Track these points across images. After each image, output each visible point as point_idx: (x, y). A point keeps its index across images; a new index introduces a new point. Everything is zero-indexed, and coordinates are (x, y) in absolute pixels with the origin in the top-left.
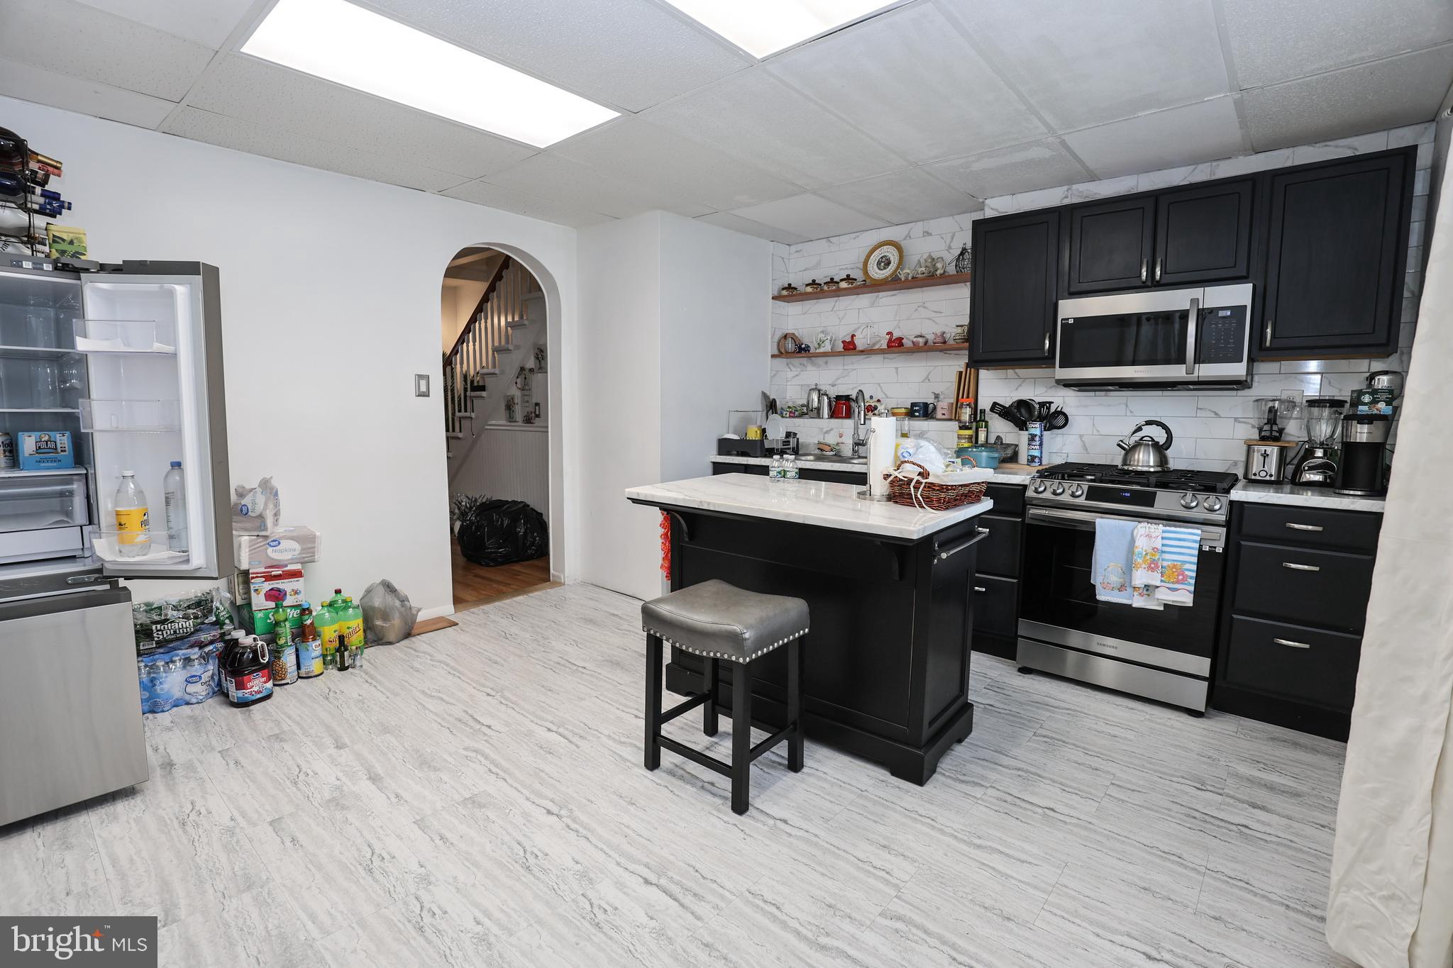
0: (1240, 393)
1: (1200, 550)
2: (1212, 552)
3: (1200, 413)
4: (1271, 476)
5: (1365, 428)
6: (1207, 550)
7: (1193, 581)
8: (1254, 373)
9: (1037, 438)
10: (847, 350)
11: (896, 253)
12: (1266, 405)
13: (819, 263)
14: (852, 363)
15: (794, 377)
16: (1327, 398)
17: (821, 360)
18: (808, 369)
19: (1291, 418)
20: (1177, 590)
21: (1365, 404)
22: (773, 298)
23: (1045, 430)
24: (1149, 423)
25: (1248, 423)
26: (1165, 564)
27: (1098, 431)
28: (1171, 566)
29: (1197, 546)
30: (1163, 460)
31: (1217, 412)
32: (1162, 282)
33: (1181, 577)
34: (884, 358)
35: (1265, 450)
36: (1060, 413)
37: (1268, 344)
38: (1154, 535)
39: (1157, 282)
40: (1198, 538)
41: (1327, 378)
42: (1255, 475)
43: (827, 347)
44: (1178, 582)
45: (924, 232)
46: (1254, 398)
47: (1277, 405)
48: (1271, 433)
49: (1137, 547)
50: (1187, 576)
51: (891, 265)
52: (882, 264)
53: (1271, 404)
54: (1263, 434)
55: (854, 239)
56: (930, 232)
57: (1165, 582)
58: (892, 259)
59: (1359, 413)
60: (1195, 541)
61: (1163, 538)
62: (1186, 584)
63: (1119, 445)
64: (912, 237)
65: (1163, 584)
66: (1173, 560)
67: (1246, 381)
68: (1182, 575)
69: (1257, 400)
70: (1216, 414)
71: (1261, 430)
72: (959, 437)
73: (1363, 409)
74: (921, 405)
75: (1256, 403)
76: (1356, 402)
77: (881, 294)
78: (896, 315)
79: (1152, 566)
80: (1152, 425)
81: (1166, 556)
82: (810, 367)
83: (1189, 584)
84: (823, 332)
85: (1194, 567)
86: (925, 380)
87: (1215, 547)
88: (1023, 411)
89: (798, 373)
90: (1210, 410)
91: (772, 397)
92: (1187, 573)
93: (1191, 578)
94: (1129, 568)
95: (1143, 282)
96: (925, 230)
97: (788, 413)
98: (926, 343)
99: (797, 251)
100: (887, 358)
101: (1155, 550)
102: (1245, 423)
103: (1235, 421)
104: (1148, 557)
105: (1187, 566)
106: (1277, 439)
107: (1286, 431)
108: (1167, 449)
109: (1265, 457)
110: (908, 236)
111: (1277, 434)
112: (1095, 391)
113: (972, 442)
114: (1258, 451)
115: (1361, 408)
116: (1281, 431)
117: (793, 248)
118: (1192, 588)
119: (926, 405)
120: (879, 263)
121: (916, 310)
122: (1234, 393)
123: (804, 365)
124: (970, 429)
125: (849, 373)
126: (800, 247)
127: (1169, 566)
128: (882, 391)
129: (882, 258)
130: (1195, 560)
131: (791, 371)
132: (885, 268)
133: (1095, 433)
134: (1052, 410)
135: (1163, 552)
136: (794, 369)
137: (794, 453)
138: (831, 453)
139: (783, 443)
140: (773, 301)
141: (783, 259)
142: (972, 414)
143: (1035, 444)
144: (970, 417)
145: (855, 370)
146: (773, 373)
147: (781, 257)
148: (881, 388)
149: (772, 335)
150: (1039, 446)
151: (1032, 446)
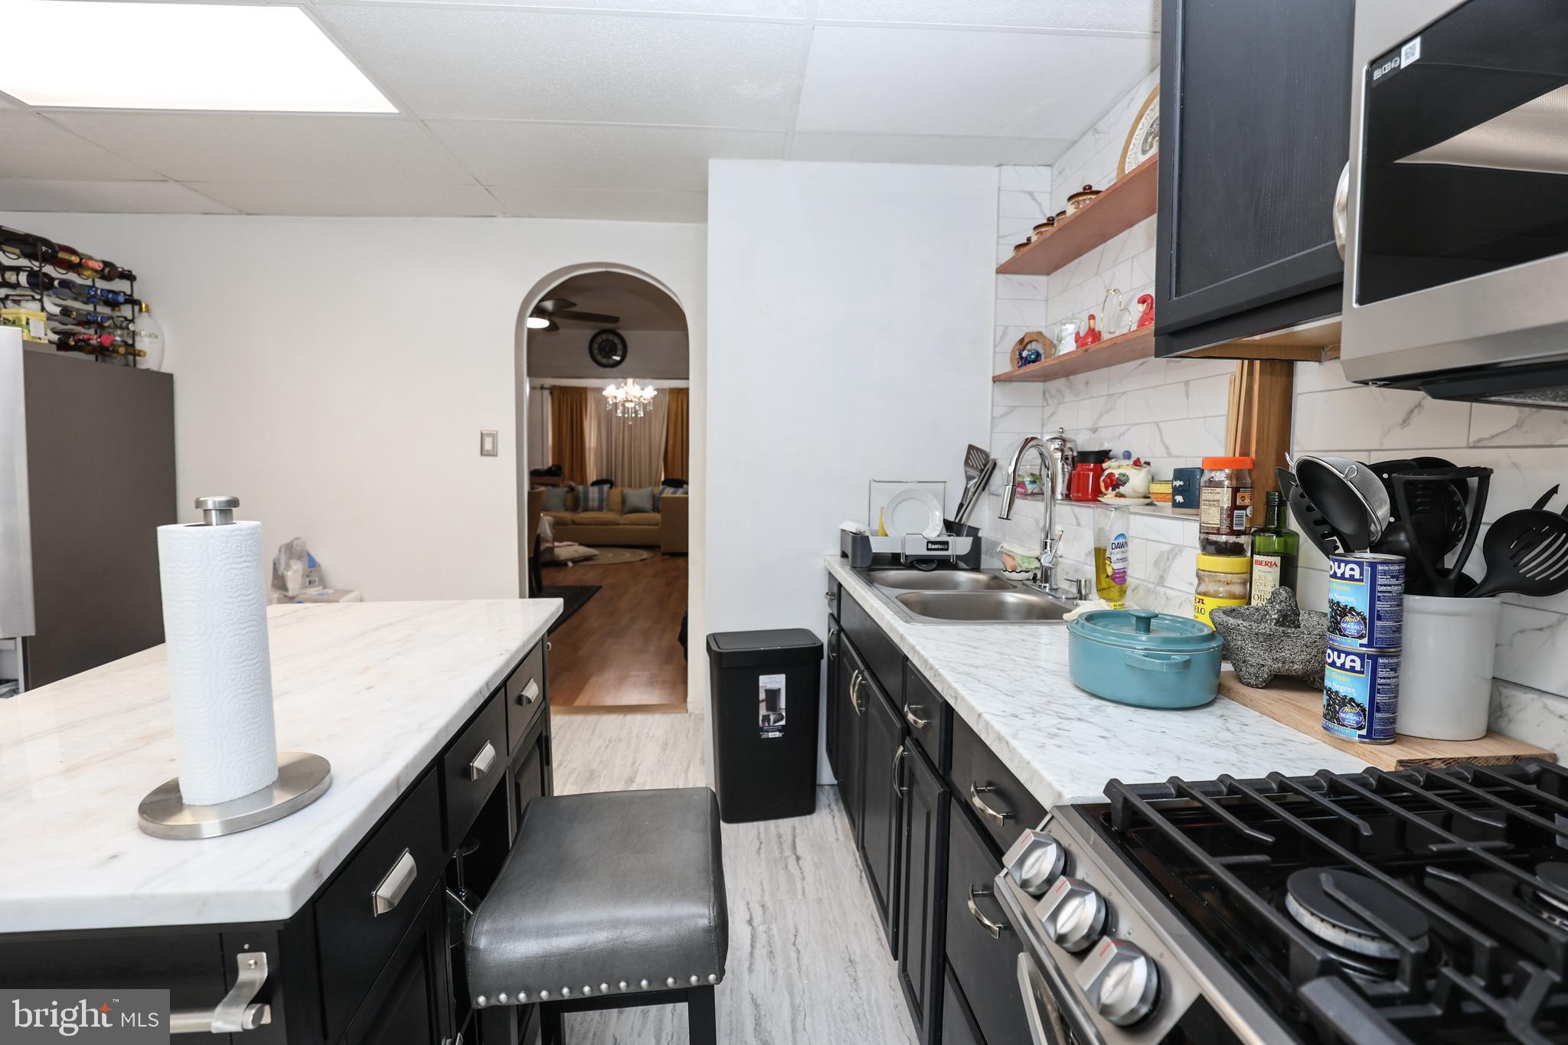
9: (1352, 625)
10: (1081, 347)
22: (997, 271)
52: (1151, 138)
72: (1200, 576)
74: (1186, 476)
88: (1333, 504)
89: (1054, 408)
91: (992, 457)
113: (1244, 597)
120: (1145, 141)
123: (1062, 393)
125: (1116, 401)
128: (1162, 442)
132: (1151, 147)
136: (1050, 402)
137: (965, 567)
138: (1014, 576)
139: (927, 546)
140: (1001, 277)
141: (1031, 194)
142: (1234, 507)
143: (1343, 647)
144: (1231, 516)
145: (1124, 393)
146: (998, 411)
147: (1024, 192)
148: (1161, 433)
149: (998, 339)
150: (1361, 656)
151: (1333, 650)
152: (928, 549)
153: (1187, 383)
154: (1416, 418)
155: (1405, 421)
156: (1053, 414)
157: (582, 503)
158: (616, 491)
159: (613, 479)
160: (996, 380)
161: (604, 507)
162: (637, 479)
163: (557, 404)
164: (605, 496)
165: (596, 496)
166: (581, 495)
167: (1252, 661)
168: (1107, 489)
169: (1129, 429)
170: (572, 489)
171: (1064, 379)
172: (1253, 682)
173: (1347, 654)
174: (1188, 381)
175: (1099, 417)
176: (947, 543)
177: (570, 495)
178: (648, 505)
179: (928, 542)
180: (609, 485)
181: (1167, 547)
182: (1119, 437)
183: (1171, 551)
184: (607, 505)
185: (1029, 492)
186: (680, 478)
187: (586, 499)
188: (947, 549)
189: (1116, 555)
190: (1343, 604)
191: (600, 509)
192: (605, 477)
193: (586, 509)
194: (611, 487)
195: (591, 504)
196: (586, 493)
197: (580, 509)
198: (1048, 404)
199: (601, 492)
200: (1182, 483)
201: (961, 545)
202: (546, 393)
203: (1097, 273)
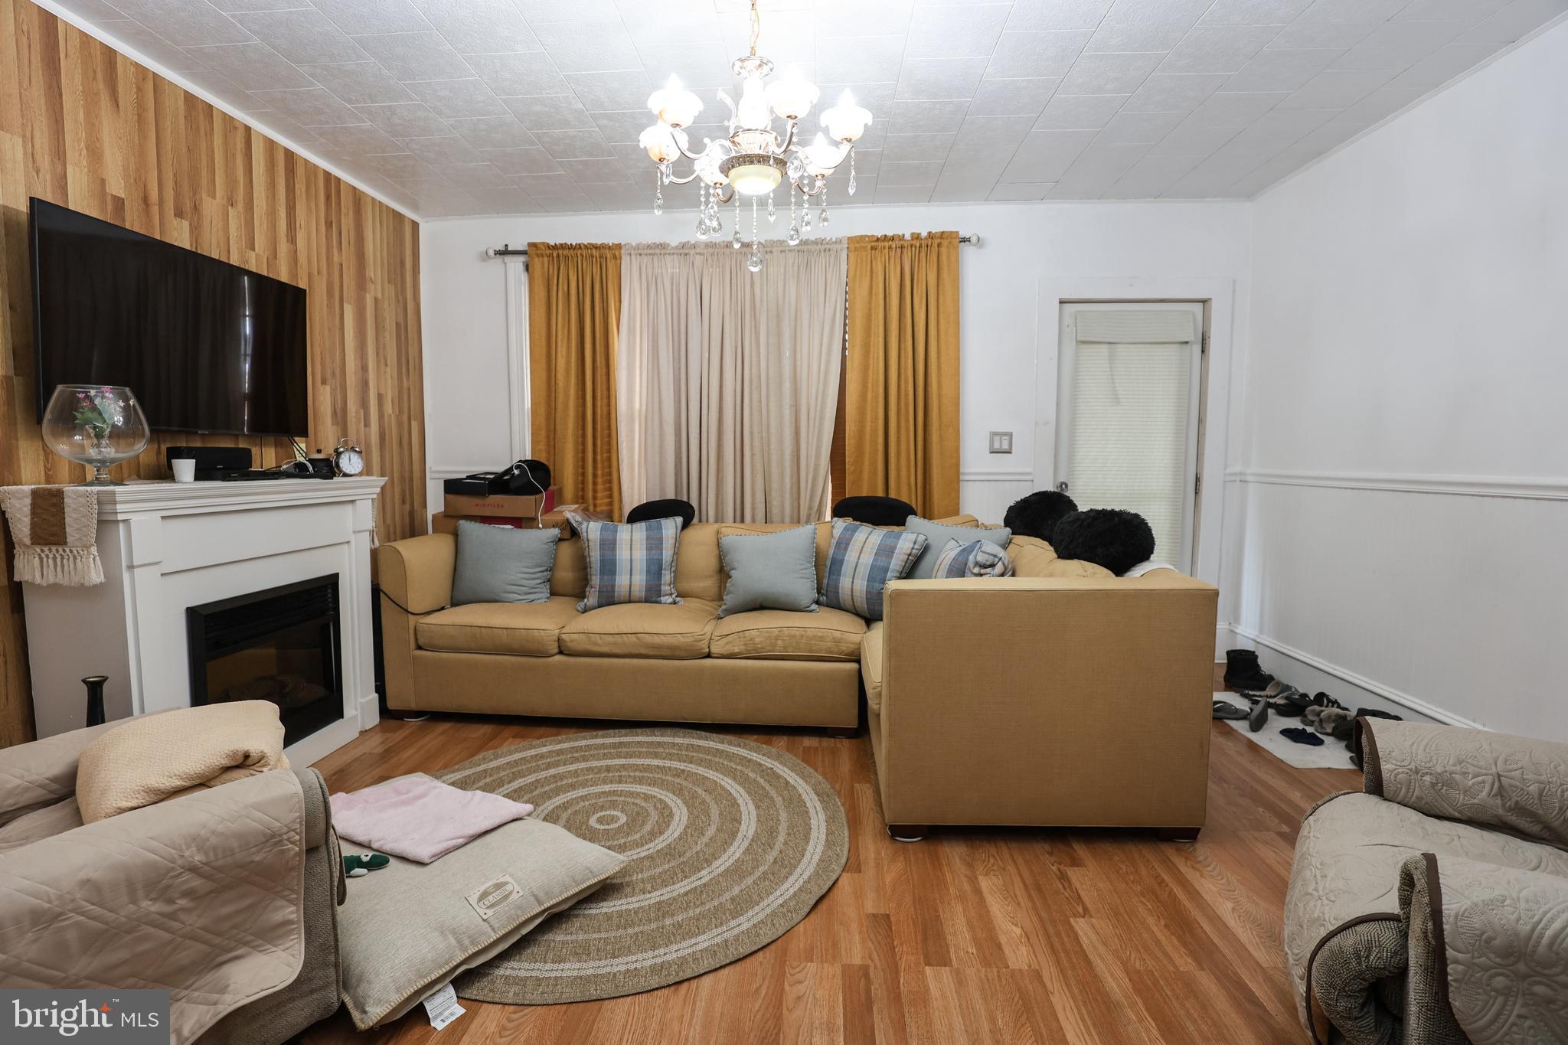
157: (596, 580)
158: (701, 535)
159: (694, 503)
161: (665, 588)
162: (760, 498)
163: (541, 293)
164: (667, 554)
165: (640, 555)
166: (595, 555)
170: (572, 533)
177: (566, 550)
178: (803, 588)
180: (679, 520)
184: (675, 582)
186: (880, 493)
187: (609, 567)
191: (652, 596)
192: (670, 495)
193: (608, 599)
194: (686, 525)
195: (622, 581)
196: (609, 545)
197: (592, 599)
199: (654, 544)
202: (516, 264)
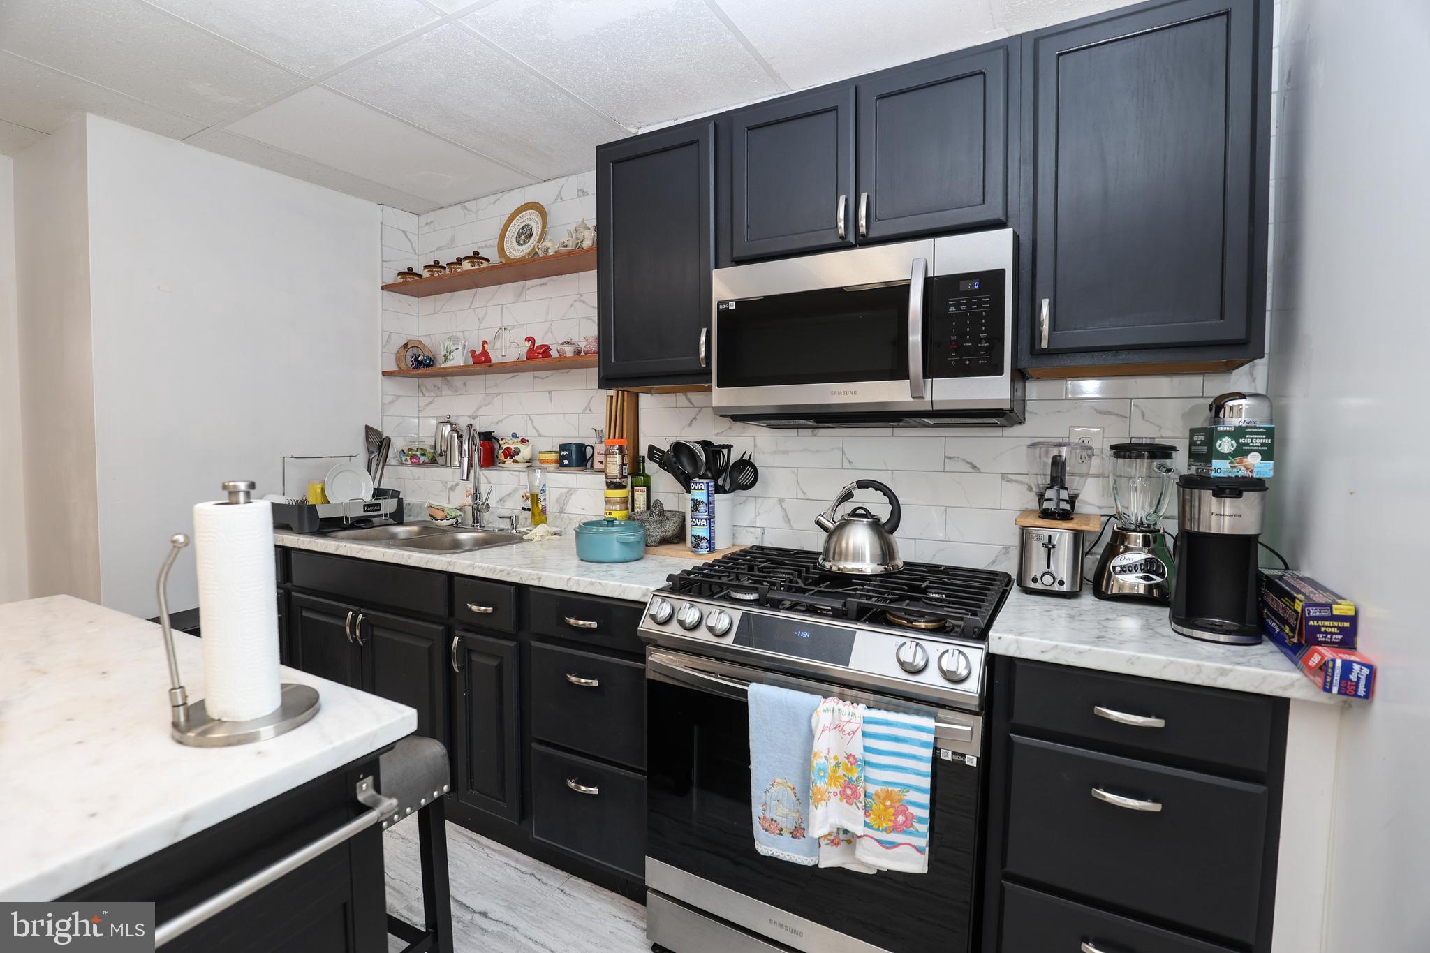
0: (1008, 432)
1: (936, 760)
2: (958, 765)
3: (950, 465)
4: (1061, 583)
5: (1228, 505)
6: (950, 758)
7: (924, 828)
8: (1027, 398)
9: (702, 508)
10: (477, 363)
11: (539, 220)
12: (1047, 452)
13: (453, 240)
14: (496, 385)
15: (428, 405)
16: (1144, 441)
17: (458, 381)
18: (444, 394)
19: (1087, 475)
20: (894, 845)
21: (1224, 457)
22: (383, 288)
23: (717, 492)
24: (863, 484)
25: (1021, 483)
26: (872, 789)
27: (804, 493)
28: (882, 795)
29: (929, 753)
30: (887, 553)
31: (975, 463)
32: (873, 234)
33: (901, 819)
34: (535, 377)
35: (1050, 537)
36: (745, 464)
37: (1044, 344)
38: (848, 728)
39: (863, 235)
40: (930, 738)
41: (1137, 406)
42: (1035, 580)
43: (458, 359)
44: (896, 828)
45: (579, 191)
46: (1029, 442)
47: (1064, 451)
48: (1058, 505)
49: (816, 754)
50: (913, 816)
51: (534, 236)
52: (523, 237)
53: (1055, 452)
54: (1046, 505)
55: (494, 203)
56: (585, 190)
57: (871, 827)
58: (535, 230)
59: (1213, 474)
60: (924, 745)
61: (864, 734)
62: (911, 834)
63: (818, 523)
64: (564, 198)
65: (869, 832)
66: (886, 783)
67: (1012, 410)
68: (904, 812)
69: (1033, 445)
70: (974, 467)
71: (1041, 498)
72: (608, 501)
73: (1220, 468)
74: (574, 449)
75: (1032, 450)
76: (1203, 452)
77: (529, 283)
78: (547, 314)
79: (849, 793)
80: (867, 487)
81: (873, 773)
82: (446, 391)
83: (917, 834)
84: (450, 338)
85: (925, 799)
86: (585, 409)
87: (964, 756)
88: (685, 460)
89: (431, 399)
90: (964, 460)
91: (384, 435)
92: (912, 810)
93: (921, 820)
94: (805, 796)
95: (842, 237)
96: (579, 188)
97: (408, 458)
98: (578, 352)
99: (427, 224)
100: (538, 377)
101: (852, 759)
102: (1017, 482)
103: (1003, 478)
104: (841, 772)
105: (912, 796)
106: (1066, 516)
107: (1081, 497)
108: (892, 531)
109: (1049, 550)
110: (559, 197)
111: (1068, 507)
112: (798, 427)
113: (627, 509)
114: (1038, 538)
115: (1216, 463)
116: (1072, 500)
117: (424, 219)
118: (923, 842)
119: (581, 448)
120: (518, 236)
121: (572, 306)
122: (997, 432)
123: (439, 388)
124: (623, 487)
125: (493, 399)
126: (431, 216)
127: (877, 794)
128: (534, 427)
129: (522, 228)
130: (926, 783)
131: (424, 395)
132: (525, 243)
133: (801, 496)
134: (734, 457)
135: (866, 763)
136: (427, 394)
137: (394, 522)
138: (445, 523)
139: (364, 508)
140: (385, 292)
141: (405, 232)
142: (623, 464)
143: (700, 517)
144: (622, 469)
145: (499, 394)
146: (387, 399)
147: (400, 230)
148: (532, 422)
149: (384, 343)
150: (706, 519)
151: (696, 519)
152: (365, 511)
153: (550, 392)
154: (694, 423)
155: (690, 424)
156: (431, 403)
160: (384, 373)
167: (653, 534)
168: (506, 458)
169: (505, 418)
171: (441, 378)
172: (653, 544)
173: (701, 519)
174: (551, 391)
175: (478, 409)
176: (379, 505)
179: (365, 506)
181: (566, 490)
182: (497, 423)
183: (568, 492)
185: (421, 462)
188: (380, 510)
189: (541, 497)
190: (699, 500)
198: (423, 394)
200: (567, 453)
201: (388, 506)
203: (470, 308)
